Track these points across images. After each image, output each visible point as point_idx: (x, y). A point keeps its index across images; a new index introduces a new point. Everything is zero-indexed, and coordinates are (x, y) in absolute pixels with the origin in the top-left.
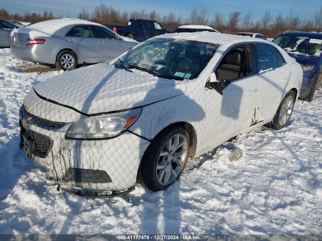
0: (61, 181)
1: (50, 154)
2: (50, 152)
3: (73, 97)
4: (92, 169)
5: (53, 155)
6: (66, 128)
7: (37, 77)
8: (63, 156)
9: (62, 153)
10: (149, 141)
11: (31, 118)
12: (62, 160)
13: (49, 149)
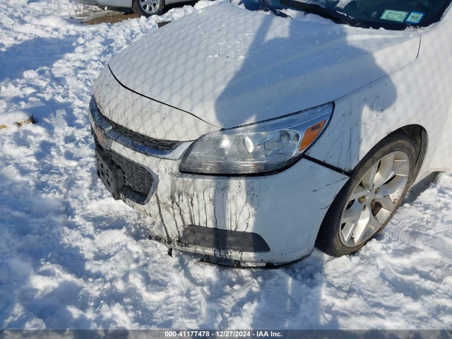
0: (176, 243)
1: (153, 199)
2: (154, 197)
3: (187, 91)
4: (233, 229)
5: (158, 200)
6: (179, 152)
7: (107, 31)
8: (178, 206)
9: (177, 201)
10: (346, 173)
11: (111, 128)
12: (177, 212)
13: (152, 189)
